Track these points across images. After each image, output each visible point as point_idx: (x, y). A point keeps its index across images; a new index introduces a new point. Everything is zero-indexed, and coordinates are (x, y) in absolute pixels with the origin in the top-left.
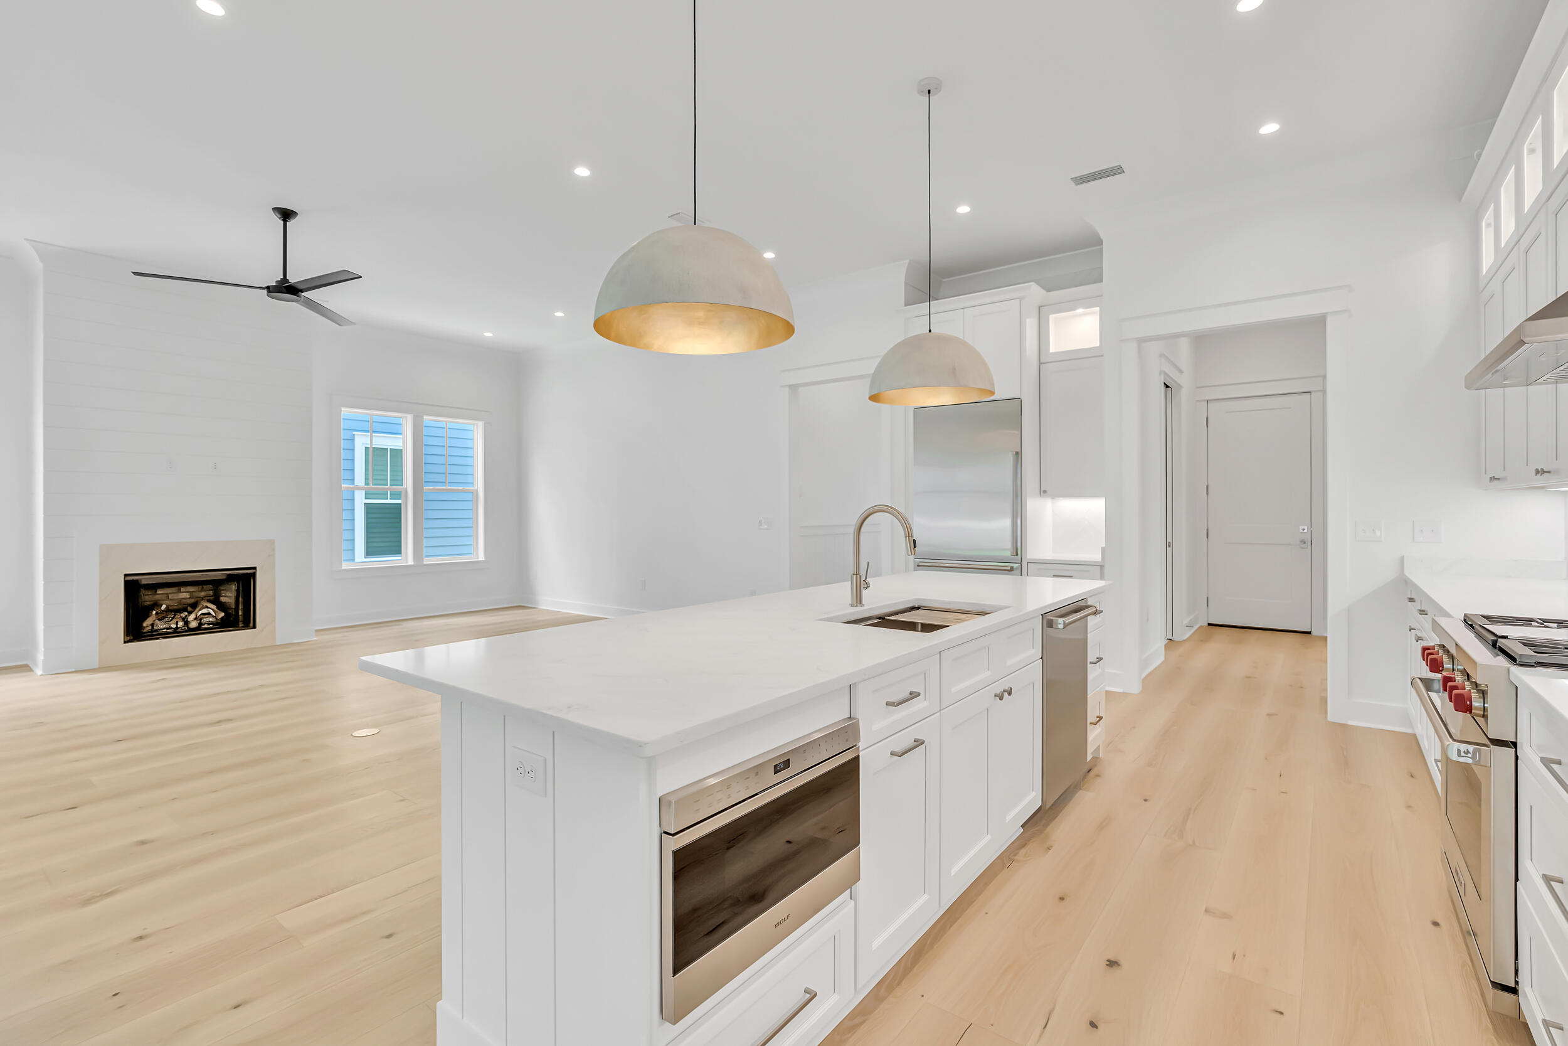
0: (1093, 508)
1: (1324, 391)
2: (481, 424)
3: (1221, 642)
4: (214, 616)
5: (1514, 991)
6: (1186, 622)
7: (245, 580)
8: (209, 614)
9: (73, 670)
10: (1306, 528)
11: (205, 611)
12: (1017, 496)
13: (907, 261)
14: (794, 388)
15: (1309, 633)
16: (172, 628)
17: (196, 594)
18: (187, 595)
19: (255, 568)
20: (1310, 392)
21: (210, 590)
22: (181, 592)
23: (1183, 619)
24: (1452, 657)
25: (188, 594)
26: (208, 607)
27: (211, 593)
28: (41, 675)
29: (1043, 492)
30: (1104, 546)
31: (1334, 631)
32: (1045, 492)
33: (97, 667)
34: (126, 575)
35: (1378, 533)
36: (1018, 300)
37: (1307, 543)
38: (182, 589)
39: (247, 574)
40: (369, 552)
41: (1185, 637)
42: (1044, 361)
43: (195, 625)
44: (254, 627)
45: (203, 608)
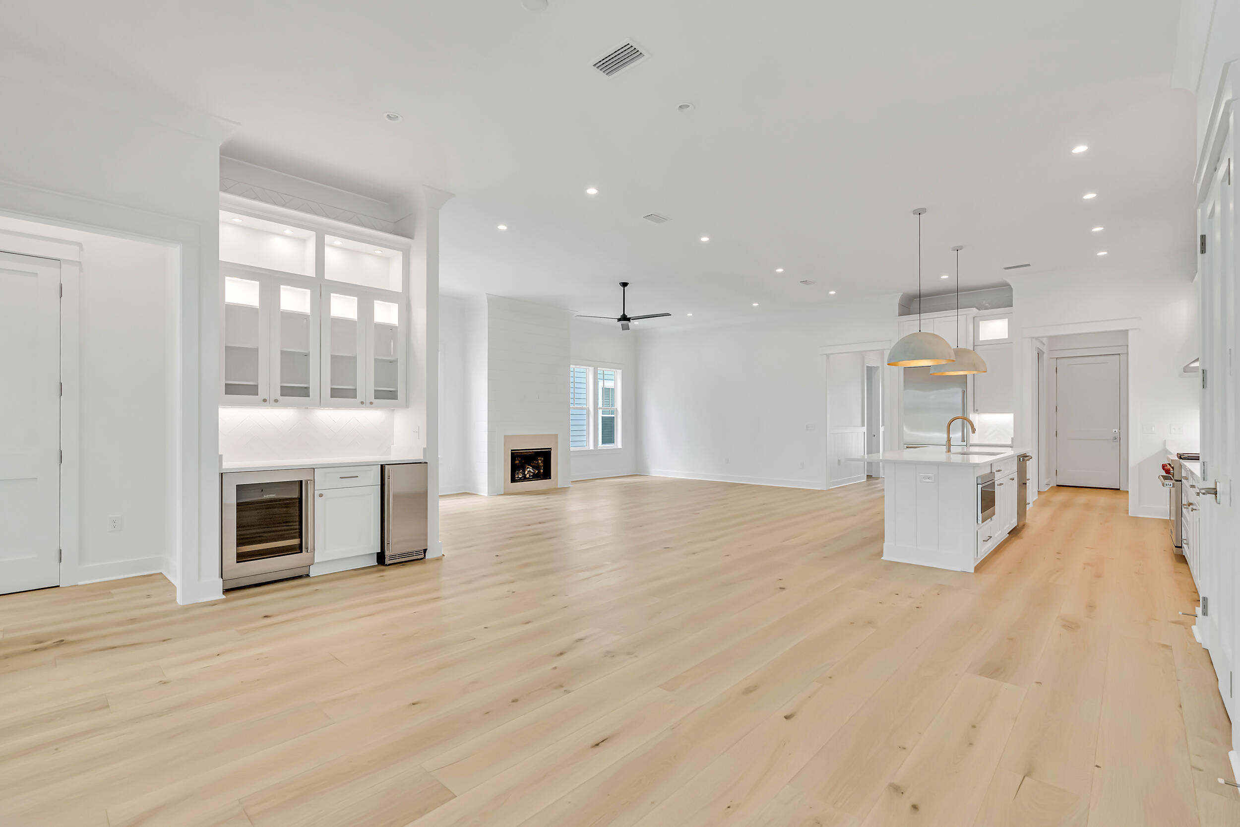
0: (1006, 419)
1: (1127, 354)
2: (619, 371)
3: (1062, 496)
4: (532, 472)
5: (1181, 547)
6: (1046, 482)
7: (546, 455)
8: (530, 471)
9: (498, 494)
10: (1117, 431)
11: (528, 470)
12: (964, 412)
13: (902, 294)
14: (828, 355)
15: (1119, 489)
16: (520, 477)
19: (550, 449)
20: (1119, 354)
23: (1044, 481)
24: (1173, 468)
28: (486, 496)
29: (976, 411)
30: (1013, 437)
31: (1132, 488)
32: (977, 410)
33: (503, 493)
34: (512, 450)
35: (1153, 429)
36: (965, 316)
37: (1117, 439)
39: (547, 451)
40: (603, 443)
41: (1046, 490)
42: (977, 344)
43: (528, 476)
44: (550, 478)
45: (528, 468)
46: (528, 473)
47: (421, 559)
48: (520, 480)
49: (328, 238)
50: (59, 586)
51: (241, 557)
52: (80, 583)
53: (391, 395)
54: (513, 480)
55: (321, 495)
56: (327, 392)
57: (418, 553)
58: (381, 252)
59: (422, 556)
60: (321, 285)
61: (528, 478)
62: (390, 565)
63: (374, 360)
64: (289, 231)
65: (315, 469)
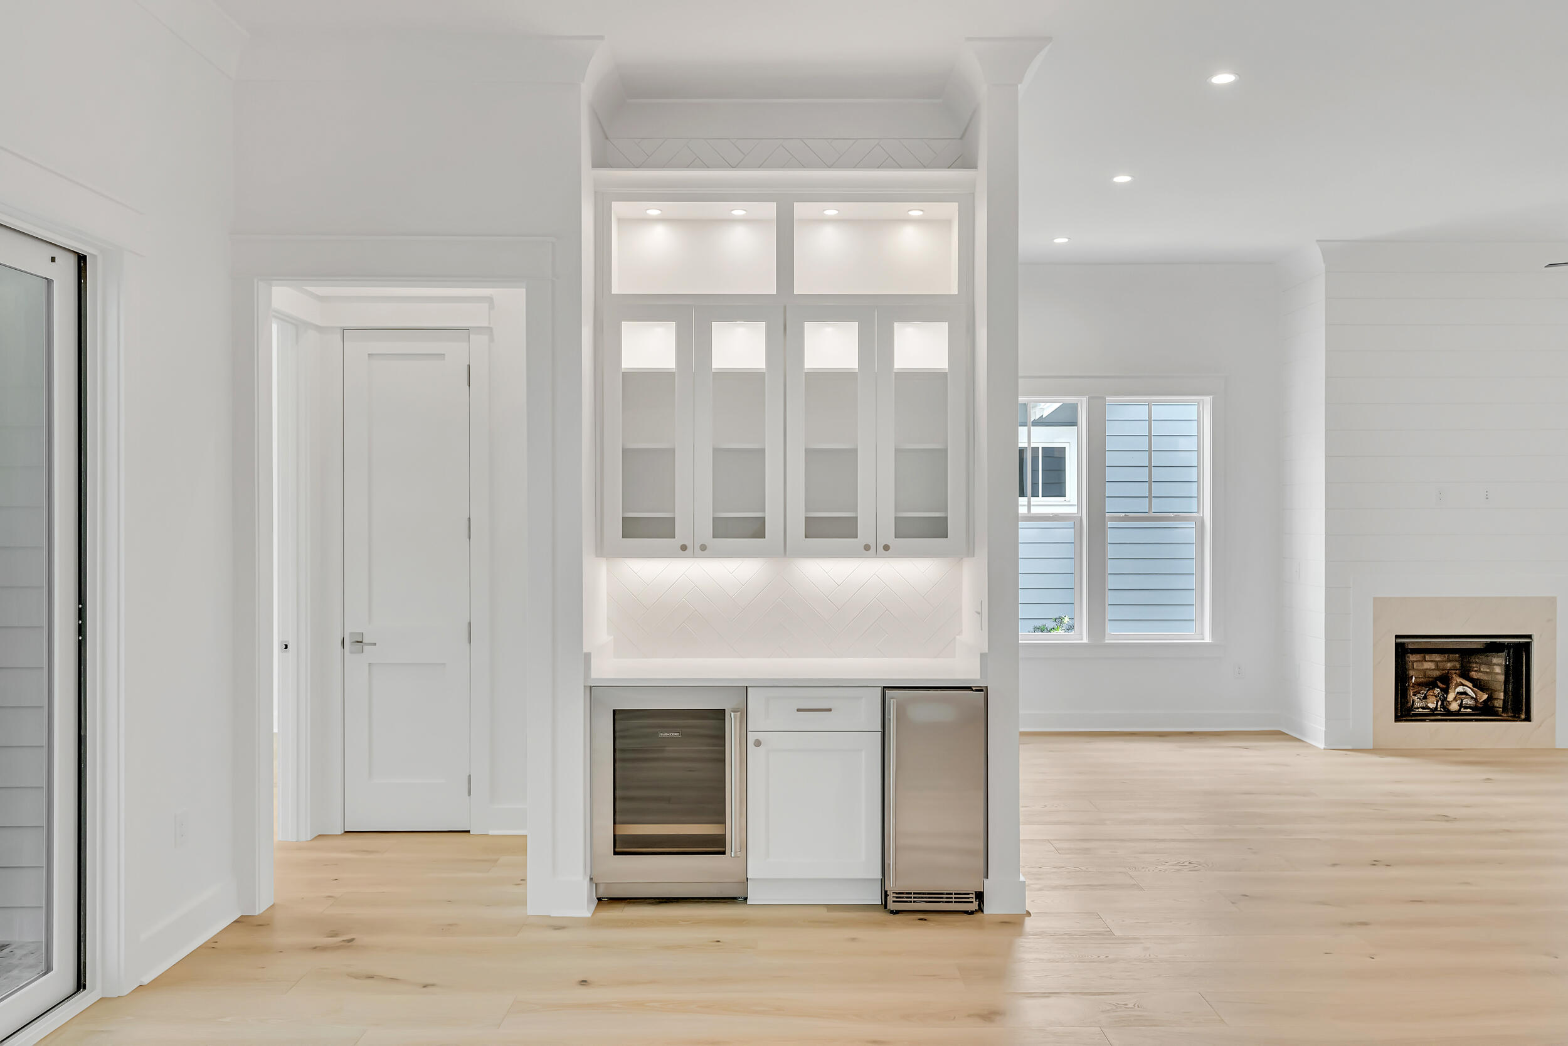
4: (1472, 698)
7: (1515, 653)
8: (1465, 693)
9: (1350, 748)
11: (1460, 689)
16: (1429, 708)
17: (1441, 665)
18: (1431, 666)
19: (1530, 637)
21: (1457, 661)
22: (1427, 661)
25: (1433, 663)
26: (1464, 685)
27: (1457, 665)
28: (1324, 749)
33: (1372, 748)
34: (1397, 637)
38: (1427, 657)
39: (1519, 643)
43: (1454, 707)
44: (1528, 719)
45: (1458, 685)
46: (1455, 699)
47: (972, 913)
48: (1430, 715)
49: (801, 210)
50: (469, 831)
51: (623, 846)
52: (491, 833)
53: (938, 529)
54: (1404, 712)
55: (758, 743)
56: (797, 527)
57: (961, 897)
58: (921, 213)
59: (974, 906)
60: (785, 307)
61: (1457, 713)
62: (897, 912)
63: (894, 450)
64: (739, 211)
65: (749, 689)
